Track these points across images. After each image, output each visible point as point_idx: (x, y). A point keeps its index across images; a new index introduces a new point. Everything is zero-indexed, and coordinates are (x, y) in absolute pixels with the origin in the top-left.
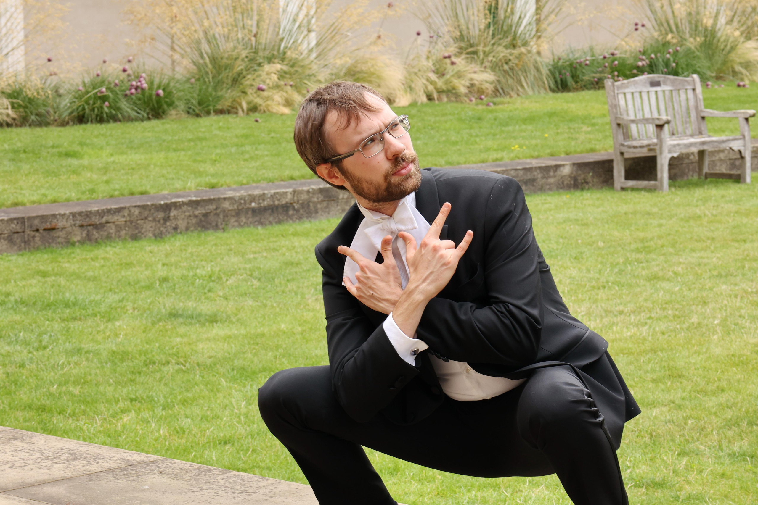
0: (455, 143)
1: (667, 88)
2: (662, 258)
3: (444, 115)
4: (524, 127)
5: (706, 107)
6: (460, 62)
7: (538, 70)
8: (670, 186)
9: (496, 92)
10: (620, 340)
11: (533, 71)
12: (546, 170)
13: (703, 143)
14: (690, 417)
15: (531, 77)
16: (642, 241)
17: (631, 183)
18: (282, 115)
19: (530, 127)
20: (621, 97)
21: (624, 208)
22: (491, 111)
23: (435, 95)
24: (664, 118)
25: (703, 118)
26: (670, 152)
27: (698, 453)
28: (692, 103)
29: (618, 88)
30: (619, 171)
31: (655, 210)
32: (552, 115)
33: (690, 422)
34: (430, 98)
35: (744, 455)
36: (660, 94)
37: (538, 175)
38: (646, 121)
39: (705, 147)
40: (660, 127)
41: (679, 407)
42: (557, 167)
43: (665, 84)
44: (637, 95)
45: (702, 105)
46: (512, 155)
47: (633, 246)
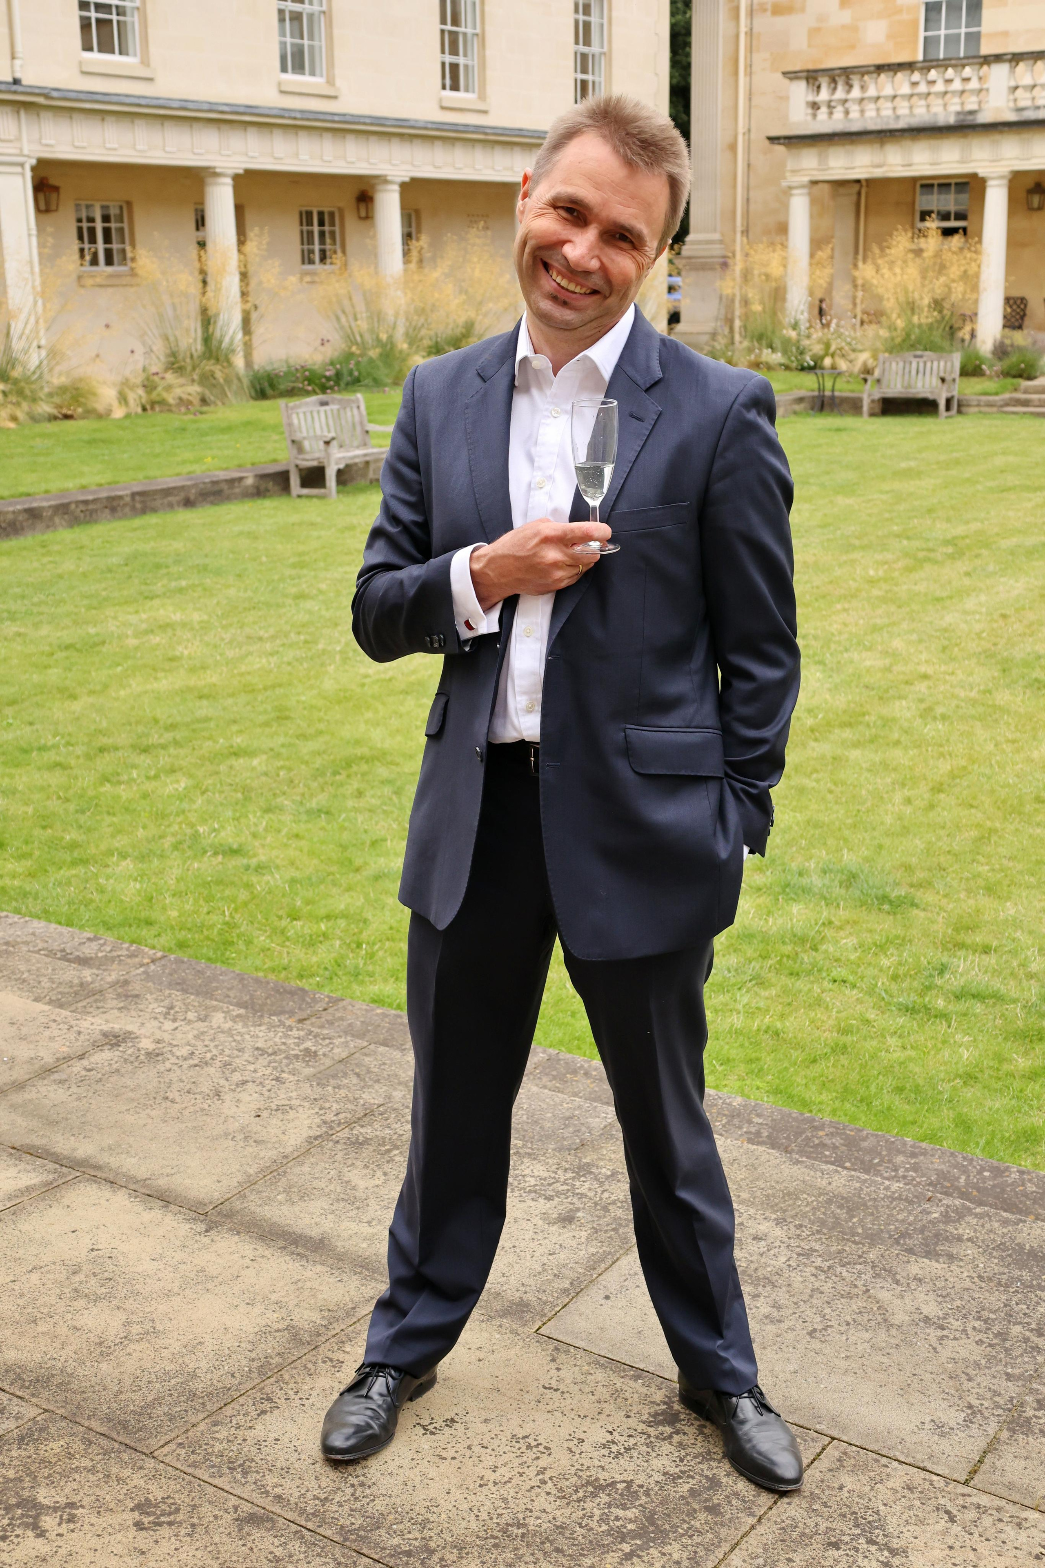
0: (157, 456)
1: (334, 407)
2: (312, 573)
3: (154, 426)
4: (221, 437)
5: (370, 421)
6: (170, 377)
7: (239, 379)
8: (338, 492)
9: (204, 401)
10: (249, 673)
11: (235, 381)
12: (231, 482)
13: (365, 455)
14: (282, 768)
15: (234, 387)
16: (300, 554)
17: (305, 491)
18: (9, 429)
19: (226, 437)
20: (294, 417)
21: (295, 518)
22: (195, 422)
23: (148, 407)
24: (333, 434)
25: (367, 432)
26: (337, 464)
27: (281, 809)
28: (357, 419)
29: (292, 408)
30: (295, 480)
31: (319, 520)
32: (248, 424)
33: (281, 773)
34: (144, 409)
35: (319, 811)
36: (329, 413)
37: (225, 486)
38: (316, 437)
39: (368, 458)
40: (327, 443)
41: (278, 755)
42: (241, 479)
43: (333, 403)
44: (308, 415)
45: (365, 419)
46: (204, 467)
47: (292, 560)
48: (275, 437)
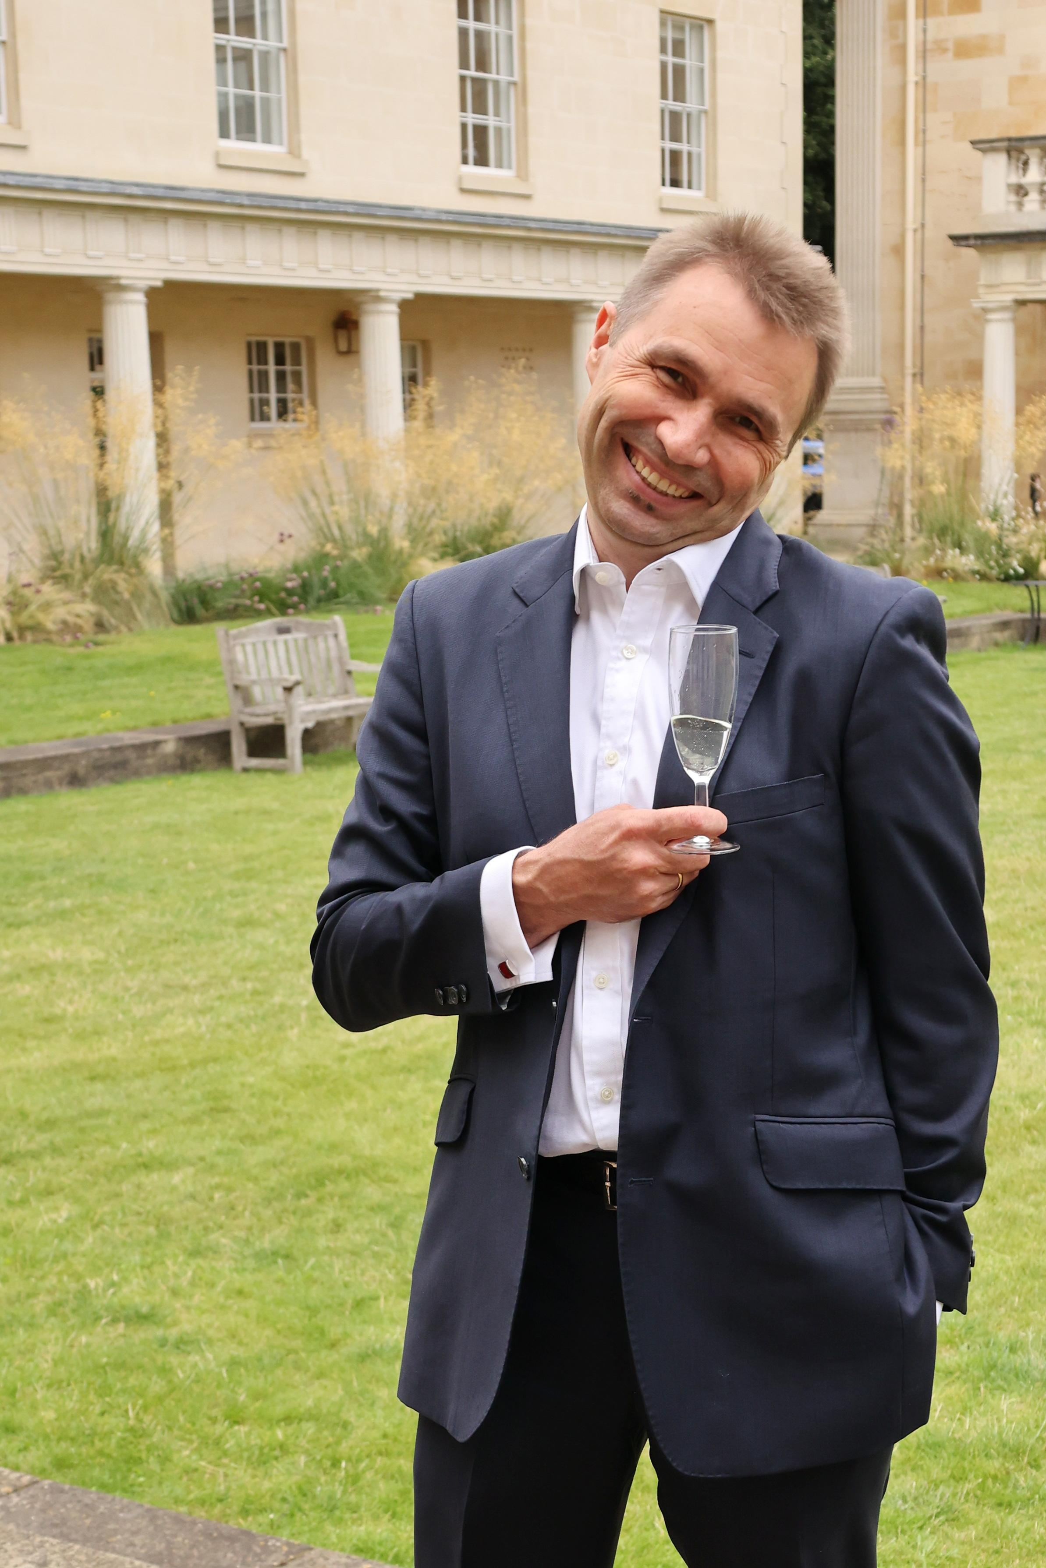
0: (28, 709)
1: (298, 635)
2: (265, 887)
3: (23, 664)
4: (126, 680)
5: (353, 657)
6: (49, 590)
7: (155, 594)
8: (305, 763)
9: (100, 626)
10: (167, 1041)
11: (149, 597)
12: (142, 748)
13: (347, 708)
14: (218, 1187)
15: (147, 605)
16: (248, 858)
17: (255, 762)
19: (134, 680)
20: (238, 651)
21: (239, 803)
22: (86, 657)
23: (15, 635)
24: (296, 677)
25: (349, 673)
26: (302, 721)
27: (215, 1251)
28: (334, 653)
29: (236, 637)
30: (238, 746)
31: (275, 806)
32: (167, 660)
33: (217, 1196)
34: (9, 638)
35: (275, 1254)
36: (291, 645)
37: (131, 755)
38: (271, 681)
39: (351, 713)
40: (288, 690)
41: (211, 1168)
42: (157, 744)
43: (298, 630)
44: (260, 647)
45: (347, 654)
46: (100, 727)
47: (234, 867)
48: (209, 680)
